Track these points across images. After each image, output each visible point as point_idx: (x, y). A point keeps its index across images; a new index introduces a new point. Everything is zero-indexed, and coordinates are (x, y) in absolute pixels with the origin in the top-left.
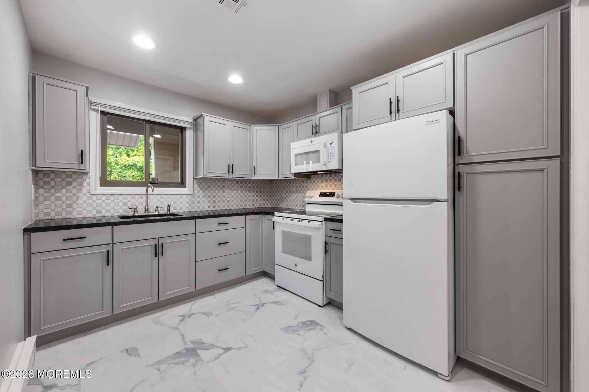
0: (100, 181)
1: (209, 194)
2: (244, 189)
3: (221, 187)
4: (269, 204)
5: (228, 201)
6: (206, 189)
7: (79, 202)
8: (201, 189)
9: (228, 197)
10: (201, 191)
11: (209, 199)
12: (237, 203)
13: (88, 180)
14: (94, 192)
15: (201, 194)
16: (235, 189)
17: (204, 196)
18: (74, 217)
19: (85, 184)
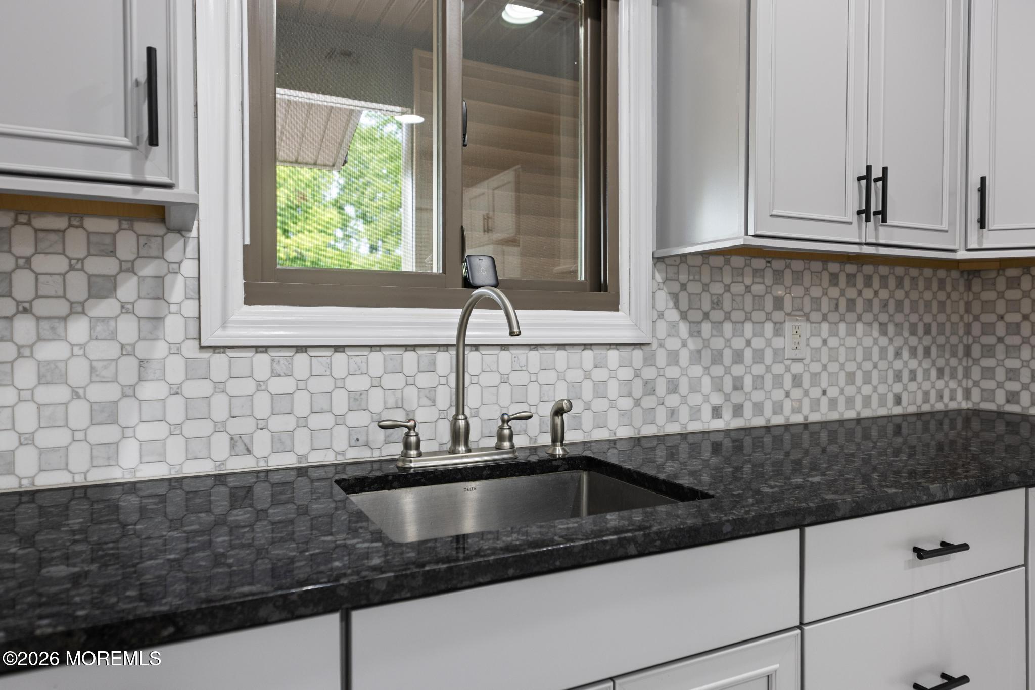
0: (246, 276)
1: (718, 343)
2: (859, 318)
3: (769, 304)
4: (960, 395)
5: (797, 381)
6: (706, 316)
7: (148, 391)
8: (684, 316)
9: (794, 360)
10: (683, 328)
11: (718, 371)
12: (833, 392)
13: (189, 268)
14: (219, 332)
15: (684, 344)
16: (825, 318)
17: (696, 357)
18: (128, 478)
19: (177, 291)
